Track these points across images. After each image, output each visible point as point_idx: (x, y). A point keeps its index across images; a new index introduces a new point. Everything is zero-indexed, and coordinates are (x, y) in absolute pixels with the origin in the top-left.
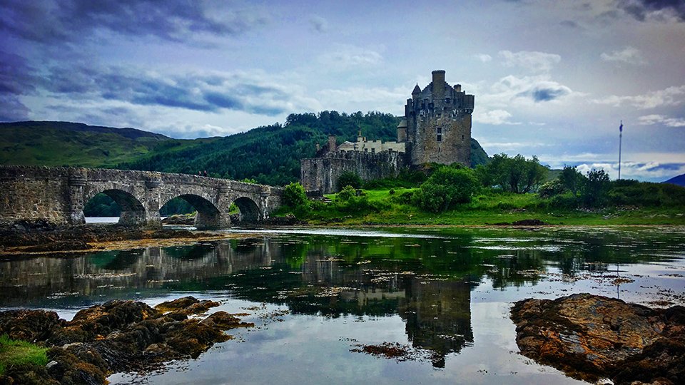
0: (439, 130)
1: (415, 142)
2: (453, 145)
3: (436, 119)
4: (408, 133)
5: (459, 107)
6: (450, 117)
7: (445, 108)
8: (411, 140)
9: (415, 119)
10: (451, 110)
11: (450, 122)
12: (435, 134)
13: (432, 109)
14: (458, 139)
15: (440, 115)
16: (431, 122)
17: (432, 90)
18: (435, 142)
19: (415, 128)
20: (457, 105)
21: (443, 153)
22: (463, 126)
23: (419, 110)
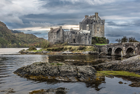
0: (98, 28)
1: (92, 31)
3: (97, 25)
4: (90, 28)
6: (100, 25)
8: (91, 30)
9: (92, 25)
10: (100, 23)
12: (97, 29)
13: (96, 22)
14: (102, 31)
17: (95, 17)
18: (97, 31)
19: (92, 27)
20: (102, 22)
21: (99, 34)
22: (103, 27)
23: (93, 22)
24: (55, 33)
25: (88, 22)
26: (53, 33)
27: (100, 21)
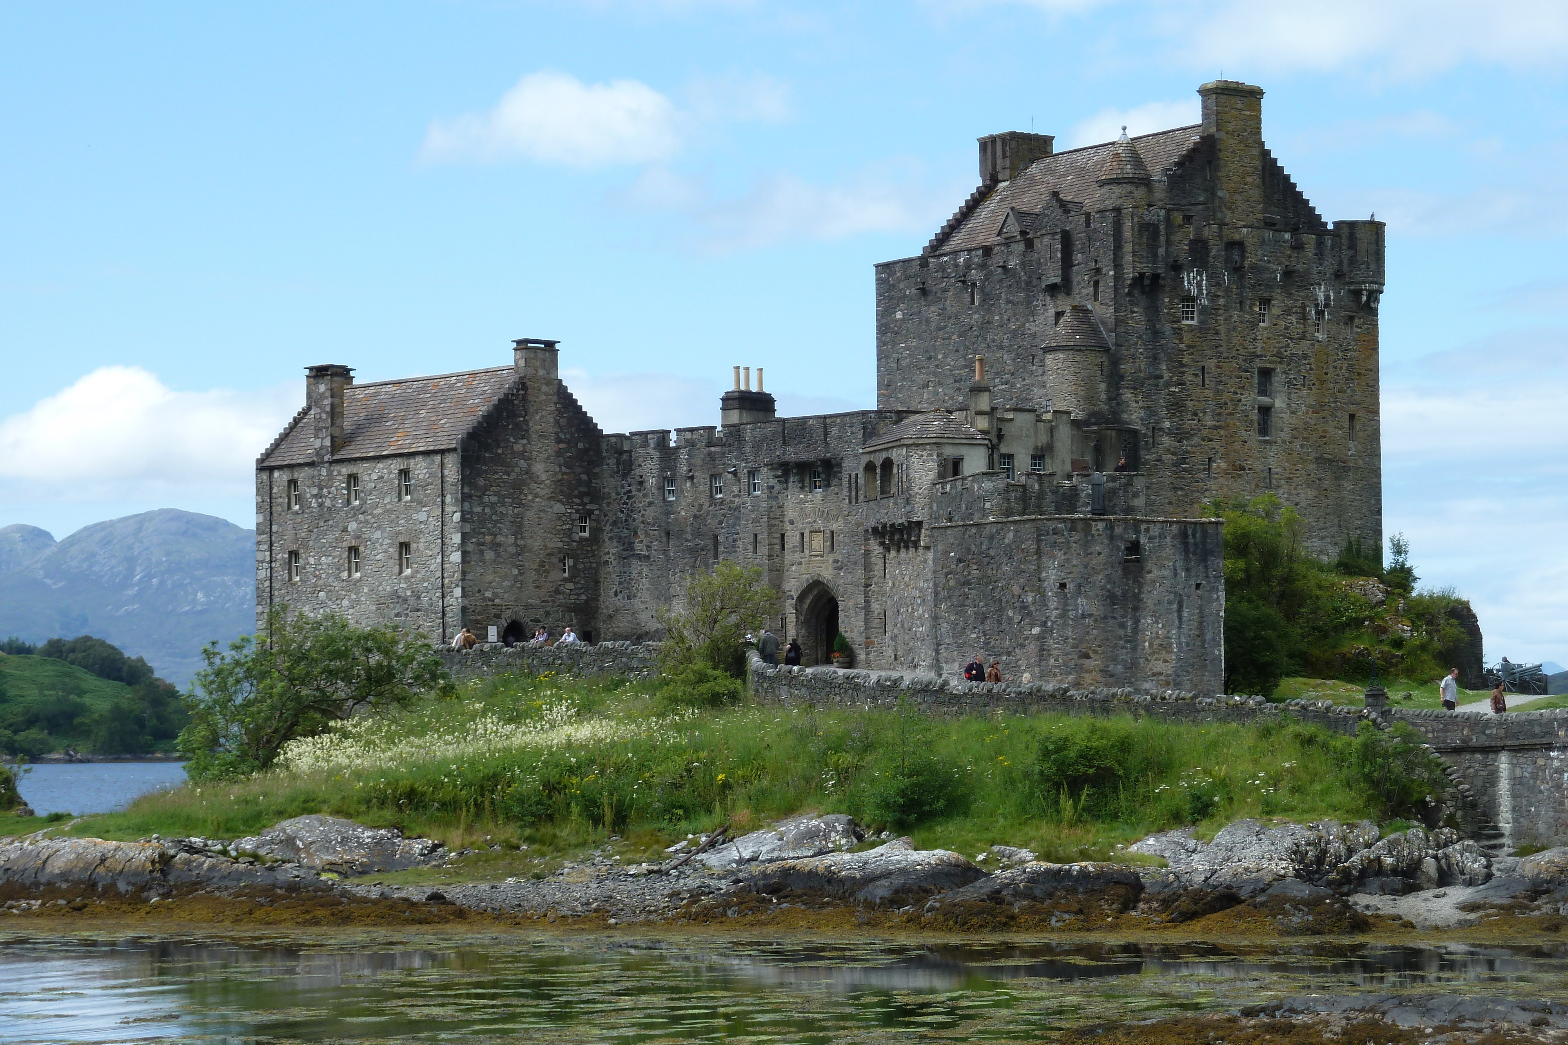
0: (1266, 374)
2: (1320, 460)
3: (1254, 325)
4: (1115, 379)
5: (1338, 275)
6: (1304, 317)
7: (1288, 274)
9: (1155, 312)
10: (1306, 284)
11: (1305, 344)
12: (1251, 398)
13: (1237, 270)
14: (1336, 429)
15: (1266, 302)
16: (1236, 339)
17: (1213, 174)
18: (1254, 437)
20: (1330, 265)
22: (1350, 368)
23: (1177, 268)
24: (420, 469)
25: (1067, 263)
26: (370, 474)
27: (1298, 247)
